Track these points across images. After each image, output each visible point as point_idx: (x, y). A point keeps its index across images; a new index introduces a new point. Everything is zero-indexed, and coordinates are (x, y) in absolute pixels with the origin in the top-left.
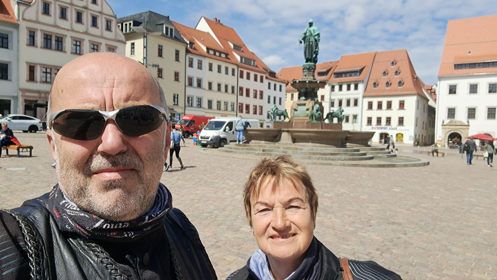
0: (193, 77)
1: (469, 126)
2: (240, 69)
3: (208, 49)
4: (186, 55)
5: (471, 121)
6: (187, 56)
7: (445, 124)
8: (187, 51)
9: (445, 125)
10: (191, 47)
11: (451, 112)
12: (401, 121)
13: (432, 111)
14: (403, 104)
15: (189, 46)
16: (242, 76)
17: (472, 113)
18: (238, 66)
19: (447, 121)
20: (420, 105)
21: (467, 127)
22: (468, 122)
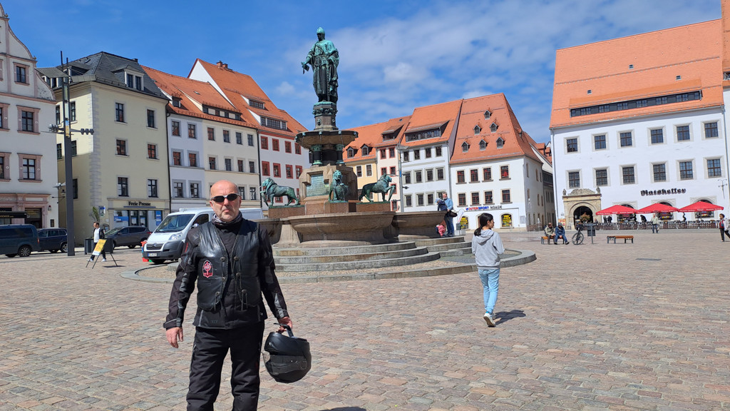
0: (183, 151)
1: (600, 195)
2: (260, 135)
3: (205, 106)
4: (167, 117)
5: (601, 188)
6: (169, 119)
7: (567, 195)
8: (169, 111)
9: (567, 197)
10: (176, 105)
11: (574, 178)
12: (506, 196)
13: (548, 179)
14: (507, 171)
15: (171, 102)
16: (265, 146)
17: (602, 176)
18: (258, 131)
19: (569, 191)
20: (529, 169)
21: (598, 197)
22: (598, 190)
